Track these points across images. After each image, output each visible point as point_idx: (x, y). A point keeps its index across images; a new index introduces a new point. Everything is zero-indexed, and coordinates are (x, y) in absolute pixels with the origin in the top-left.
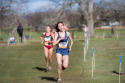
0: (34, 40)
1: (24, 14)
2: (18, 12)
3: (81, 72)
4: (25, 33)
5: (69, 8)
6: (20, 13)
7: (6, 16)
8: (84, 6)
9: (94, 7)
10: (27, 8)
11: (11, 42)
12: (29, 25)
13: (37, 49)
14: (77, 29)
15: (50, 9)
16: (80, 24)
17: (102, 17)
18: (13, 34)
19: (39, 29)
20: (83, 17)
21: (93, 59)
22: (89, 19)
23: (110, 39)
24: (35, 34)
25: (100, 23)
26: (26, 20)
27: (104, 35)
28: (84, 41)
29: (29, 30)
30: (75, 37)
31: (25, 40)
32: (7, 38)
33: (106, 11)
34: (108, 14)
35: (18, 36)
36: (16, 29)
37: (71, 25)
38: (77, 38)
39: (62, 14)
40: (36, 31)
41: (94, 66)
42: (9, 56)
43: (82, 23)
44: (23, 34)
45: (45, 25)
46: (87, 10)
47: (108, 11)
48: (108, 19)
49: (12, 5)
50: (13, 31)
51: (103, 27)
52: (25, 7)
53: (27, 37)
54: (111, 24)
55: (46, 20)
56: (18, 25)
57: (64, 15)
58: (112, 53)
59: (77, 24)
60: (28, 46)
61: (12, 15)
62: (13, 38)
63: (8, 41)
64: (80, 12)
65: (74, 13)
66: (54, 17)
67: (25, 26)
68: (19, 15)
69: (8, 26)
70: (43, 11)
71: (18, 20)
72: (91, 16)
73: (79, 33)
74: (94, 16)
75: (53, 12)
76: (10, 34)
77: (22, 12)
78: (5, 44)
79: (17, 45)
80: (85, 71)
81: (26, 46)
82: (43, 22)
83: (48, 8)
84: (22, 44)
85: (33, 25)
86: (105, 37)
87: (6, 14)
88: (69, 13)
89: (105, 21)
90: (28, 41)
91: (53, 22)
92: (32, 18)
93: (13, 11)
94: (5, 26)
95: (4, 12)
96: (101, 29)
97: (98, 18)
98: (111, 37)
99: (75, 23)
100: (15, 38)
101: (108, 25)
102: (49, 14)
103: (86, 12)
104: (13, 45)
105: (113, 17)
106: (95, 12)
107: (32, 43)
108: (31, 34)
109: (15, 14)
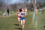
0: (13, 15)
1: (10, 4)
2: (7, 3)
3: (31, 27)
4: (10, 12)
5: (27, 2)
6: (8, 4)
7: (3, 5)
8: (33, 1)
9: (36, 2)
10: (11, 2)
11: (5, 15)
12: (12, 9)
13: (15, 18)
14: (30, 10)
15: (20, 3)
16: (31, 8)
17: (40, 5)
18: (5, 12)
19: (15, 10)
20: (32, 5)
21: (36, 22)
22: (35, 6)
23: (43, 14)
24: (14, 12)
25: (39, 8)
26: (10, 7)
27: (40, 12)
28: (33, 15)
29: (11, 10)
30: (29, 13)
31: (10, 14)
32: (3, 14)
33: (41, 3)
34: (42, 4)
35: (7, 13)
36: (6, 10)
37: (28, 9)
38: (30, 14)
39: (24, 4)
40: (14, 11)
41: (36, 24)
42: (4, 21)
43: (32, 8)
44: (9, 12)
45: (18, 8)
46: (34, 3)
47: (42, 3)
48: (42, 6)
49: (5, 1)
50: (5, 11)
51: (40, 10)
52: (10, 2)
53: (11, 13)
54: (43, 8)
55: (18, 7)
56: (7, 9)
57: (25, 5)
58: (44, 19)
59: (30, 8)
60: (11, 17)
61: (5, 5)
62: (5, 14)
63: (4, 15)
64: (31, 4)
65: (29, 4)
66: (21, 6)
67: (10, 9)
68: (8, 5)
69: (4, 9)
70: (17, 3)
71: (7, 7)
72: (36, 5)
73: (31, 12)
74: (37, 5)
75: (21, 4)
76: (4, 12)
77: (9, 3)
78: (2, 16)
79: (7, 16)
80: (33, 27)
81: (10, 17)
82: (17, 8)
83: (19, 2)
84: (9, 16)
85: (13, 9)
86: (41, 13)
87: (3, 4)
88: (27, 4)
89: (41, 7)
90: (11, 15)
91: (21, 8)
92: (13, 6)
93: (5, 3)
94: (2, 9)
95: (2, 4)
96: (39, 10)
97: (38, 6)
98: (43, 13)
99: (29, 8)
100: (6, 13)
101: (42, 9)
102: (19, 4)
103: (33, 4)
104: (5, 16)
105: (44, 6)
106: (37, 3)
107: (13, 16)
108: (12, 12)
109: (6, 4)
